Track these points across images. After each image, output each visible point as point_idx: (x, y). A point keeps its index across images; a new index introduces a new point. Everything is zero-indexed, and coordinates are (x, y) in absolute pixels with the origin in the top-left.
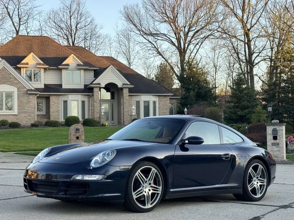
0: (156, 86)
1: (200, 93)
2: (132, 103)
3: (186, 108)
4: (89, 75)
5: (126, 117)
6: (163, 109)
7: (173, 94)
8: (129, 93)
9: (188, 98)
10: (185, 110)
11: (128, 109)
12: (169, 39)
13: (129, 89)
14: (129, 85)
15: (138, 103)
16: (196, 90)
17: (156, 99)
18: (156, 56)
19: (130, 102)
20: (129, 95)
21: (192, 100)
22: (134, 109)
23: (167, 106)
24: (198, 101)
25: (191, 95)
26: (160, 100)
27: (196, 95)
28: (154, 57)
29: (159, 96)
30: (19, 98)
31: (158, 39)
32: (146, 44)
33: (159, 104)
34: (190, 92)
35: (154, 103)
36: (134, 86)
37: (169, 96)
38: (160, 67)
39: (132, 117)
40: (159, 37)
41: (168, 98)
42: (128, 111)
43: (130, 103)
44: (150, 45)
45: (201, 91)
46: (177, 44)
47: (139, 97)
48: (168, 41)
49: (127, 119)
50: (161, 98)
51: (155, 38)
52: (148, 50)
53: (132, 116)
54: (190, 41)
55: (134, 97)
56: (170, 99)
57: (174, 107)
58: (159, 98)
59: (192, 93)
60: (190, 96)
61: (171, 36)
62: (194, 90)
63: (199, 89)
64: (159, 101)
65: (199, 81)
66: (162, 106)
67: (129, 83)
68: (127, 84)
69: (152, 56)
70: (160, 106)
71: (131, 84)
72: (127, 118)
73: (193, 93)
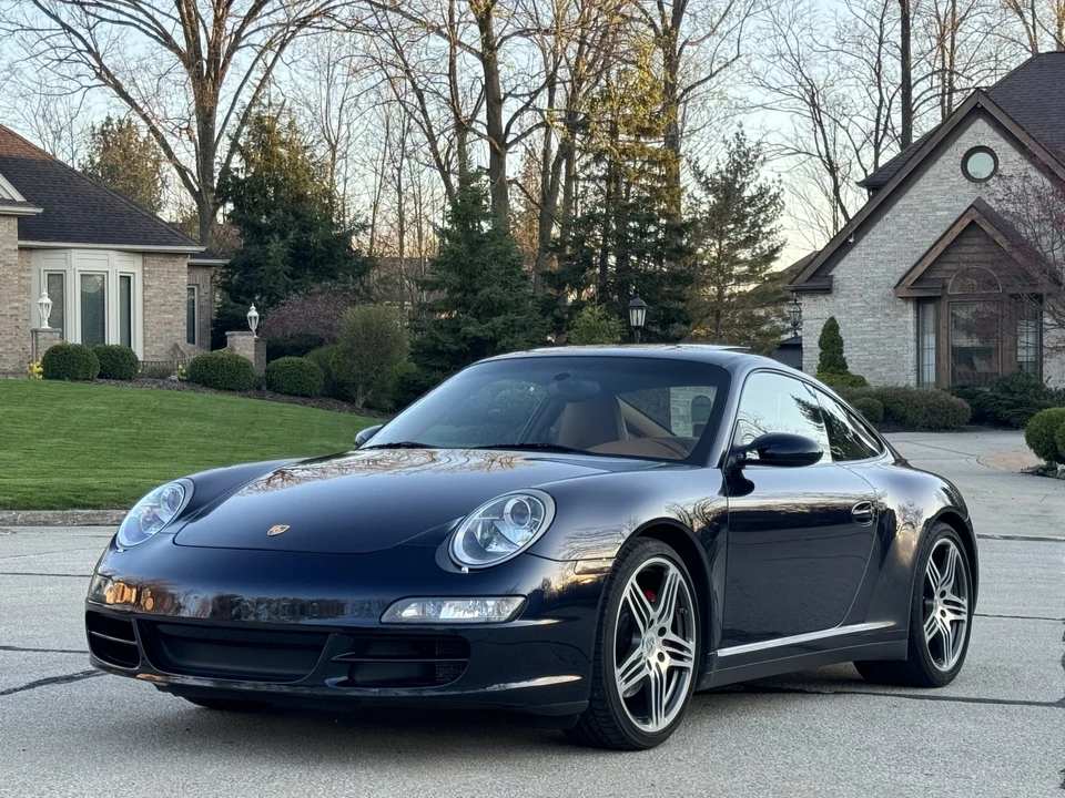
0: (130, 213)
1: (307, 246)
2: (30, 278)
3: (253, 307)
5: (8, 338)
6: (162, 308)
7: (203, 249)
8: (20, 238)
9: (260, 264)
10: (249, 314)
11: (16, 305)
12: (150, 22)
13: (22, 219)
14: (20, 204)
15: (56, 281)
16: (292, 233)
17: (133, 266)
18: (89, 88)
19: (23, 275)
20: (21, 248)
21: (275, 272)
22: (47, 306)
23: (176, 297)
24: (298, 277)
25: (271, 254)
26: (149, 272)
27: (292, 255)
28: (81, 92)
29: (144, 253)
31: (102, 19)
32: (48, 33)
33: (145, 287)
34: (268, 242)
35: (126, 280)
36: (40, 211)
37: (184, 254)
39: (39, 337)
40: (108, 8)
41: (183, 264)
42: (14, 312)
43: (24, 282)
44: (63, 40)
45: (313, 238)
46: (182, 44)
47: (63, 256)
48: (142, 26)
49: (10, 346)
50: (153, 260)
51: (87, 13)
52: (60, 60)
53: (41, 336)
54: (238, 33)
55: (41, 255)
56: (190, 265)
57: (199, 301)
58: (144, 262)
59: (276, 247)
60: (270, 258)
61: (158, 10)
62: (283, 236)
63: (304, 229)
64: (144, 277)
65: (301, 198)
66: (156, 296)
67: (19, 198)
68: (12, 202)
69: (74, 85)
70: (148, 293)
71: (31, 200)
72: (11, 341)
73: (281, 244)
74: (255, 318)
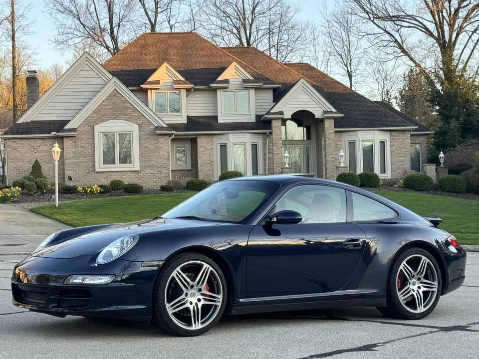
0: (385, 114)
1: (471, 123)
2: (341, 145)
3: (442, 152)
4: (264, 98)
5: (331, 170)
6: (399, 155)
7: (417, 127)
8: (335, 127)
9: (448, 133)
10: (440, 156)
11: (334, 156)
12: (421, 25)
13: (335, 119)
14: (335, 113)
15: (352, 144)
16: (461, 118)
17: (386, 137)
18: (398, 57)
19: (338, 143)
20: (336, 132)
21: (454, 136)
22: (342, 156)
23: (406, 150)
24: (466, 138)
25: (451, 128)
26: (392, 139)
27: (461, 127)
28: (394, 60)
29: (390, 131)
30: (141, 142)
31: (402, 26)
32: (379, 35)
33: (391, 146)
34: (450, 123)
35: (383, 143)
36: (343, 115)
37: (410, 130)
38: (409, 76)
39: (339, 170)
40: (404, 21)
41: (408, 135)
42: (334, 159)
43: (338, 146)
44: (387, 37)
45: (471, 119)
46: (436, 34)
47: (355, 134)
48: (419, 27)
49: (331, 174)
50: (395, 134)
51: (397, 25)
52: (384, 46)
53: (340, 169)
54: (461, 27)
55: (345, 134)
56: (412, 135)
57: (421, 151)
58: (391, 135)
59: (454, 124)
60: (451, 130)
61: (426, 20)
62: (458, 118)
63: (469, 116)
64: (391, 141)
65: (467, 101)
66: (396, 149)
67: (334, 110)
68: (331, 112)
69: (392, 57)
70: (393, 149)
71: (339, 111)
72: (332, 172)
73: (457, 123)
74: (443, 157)
